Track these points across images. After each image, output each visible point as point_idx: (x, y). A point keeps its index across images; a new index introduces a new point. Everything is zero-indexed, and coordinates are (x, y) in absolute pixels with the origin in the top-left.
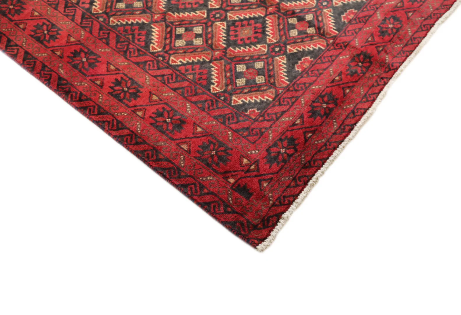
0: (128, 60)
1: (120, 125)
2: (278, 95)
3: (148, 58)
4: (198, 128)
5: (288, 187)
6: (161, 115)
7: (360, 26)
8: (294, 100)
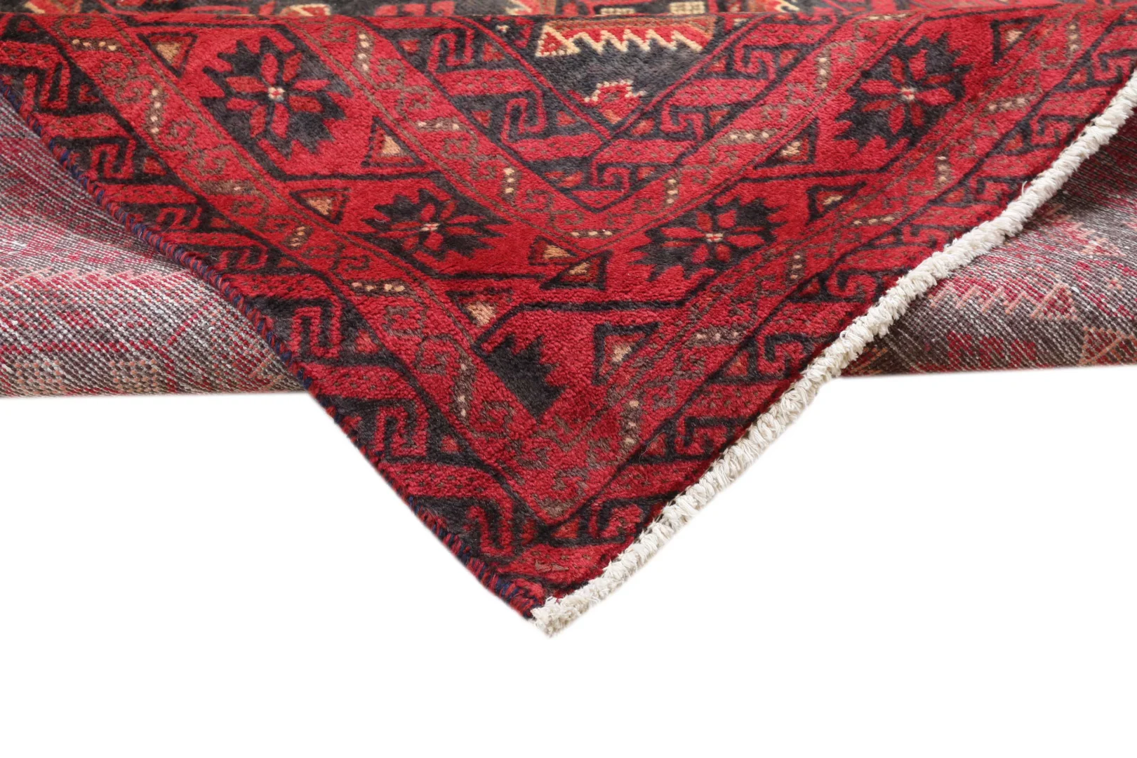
1: (82, 91)
2: (729, 32)
4: (389, 140)
5: (713, 377)
6: (250, 66)
8: (787, 58)
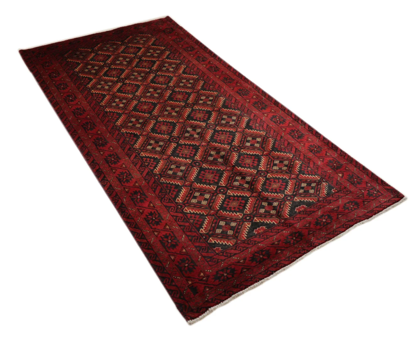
0: (162, 203)
1: (143, 236)
3: (173, 205)
4: (184, 249)
5: (219, 294)
6: (167, 237)
7: (305, 216)
8: (245, 248)
